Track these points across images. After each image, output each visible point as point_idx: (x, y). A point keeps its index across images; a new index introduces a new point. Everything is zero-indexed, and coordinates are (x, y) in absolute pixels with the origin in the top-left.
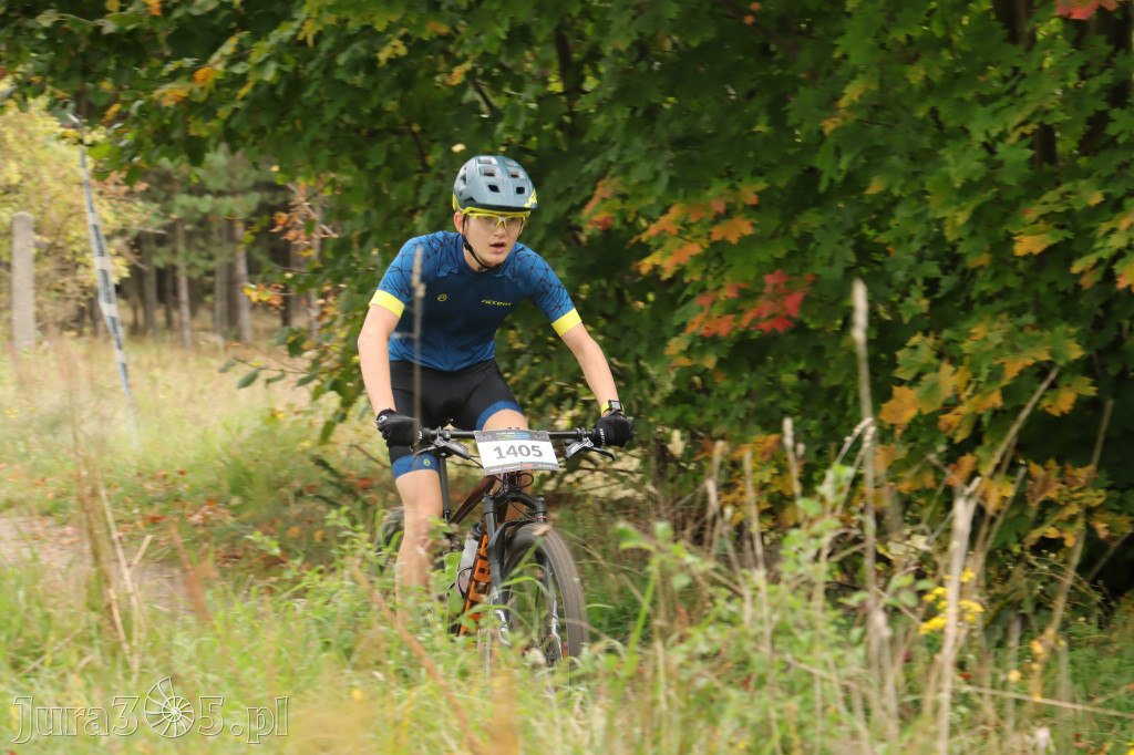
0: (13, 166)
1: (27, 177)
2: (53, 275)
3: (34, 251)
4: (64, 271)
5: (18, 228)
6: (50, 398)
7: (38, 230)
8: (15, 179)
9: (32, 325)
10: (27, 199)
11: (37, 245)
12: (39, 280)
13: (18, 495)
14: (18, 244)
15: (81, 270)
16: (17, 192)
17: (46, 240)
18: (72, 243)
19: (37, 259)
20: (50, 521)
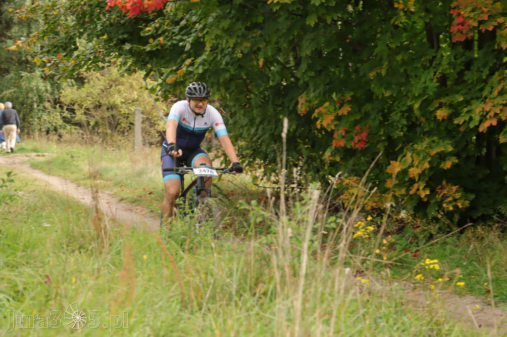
0: (135, 93)
1: (139, 96)
2: (148, 127)
3: (142, 120)
4: (151, 127)
5: (137, 112)
6: (139, 166)
7: (142, 113)
8: (136, 97)
9: (141, 144)
10: (140, 104)
11: (143, 118)
12: (143, 129)
13: (125, 196)
14: (137, 118)
15: (156, 126)
16: (137, 101)
17: (145, 117)
18: (153, 117)
19: (143, 122)
20: (134, 205)
